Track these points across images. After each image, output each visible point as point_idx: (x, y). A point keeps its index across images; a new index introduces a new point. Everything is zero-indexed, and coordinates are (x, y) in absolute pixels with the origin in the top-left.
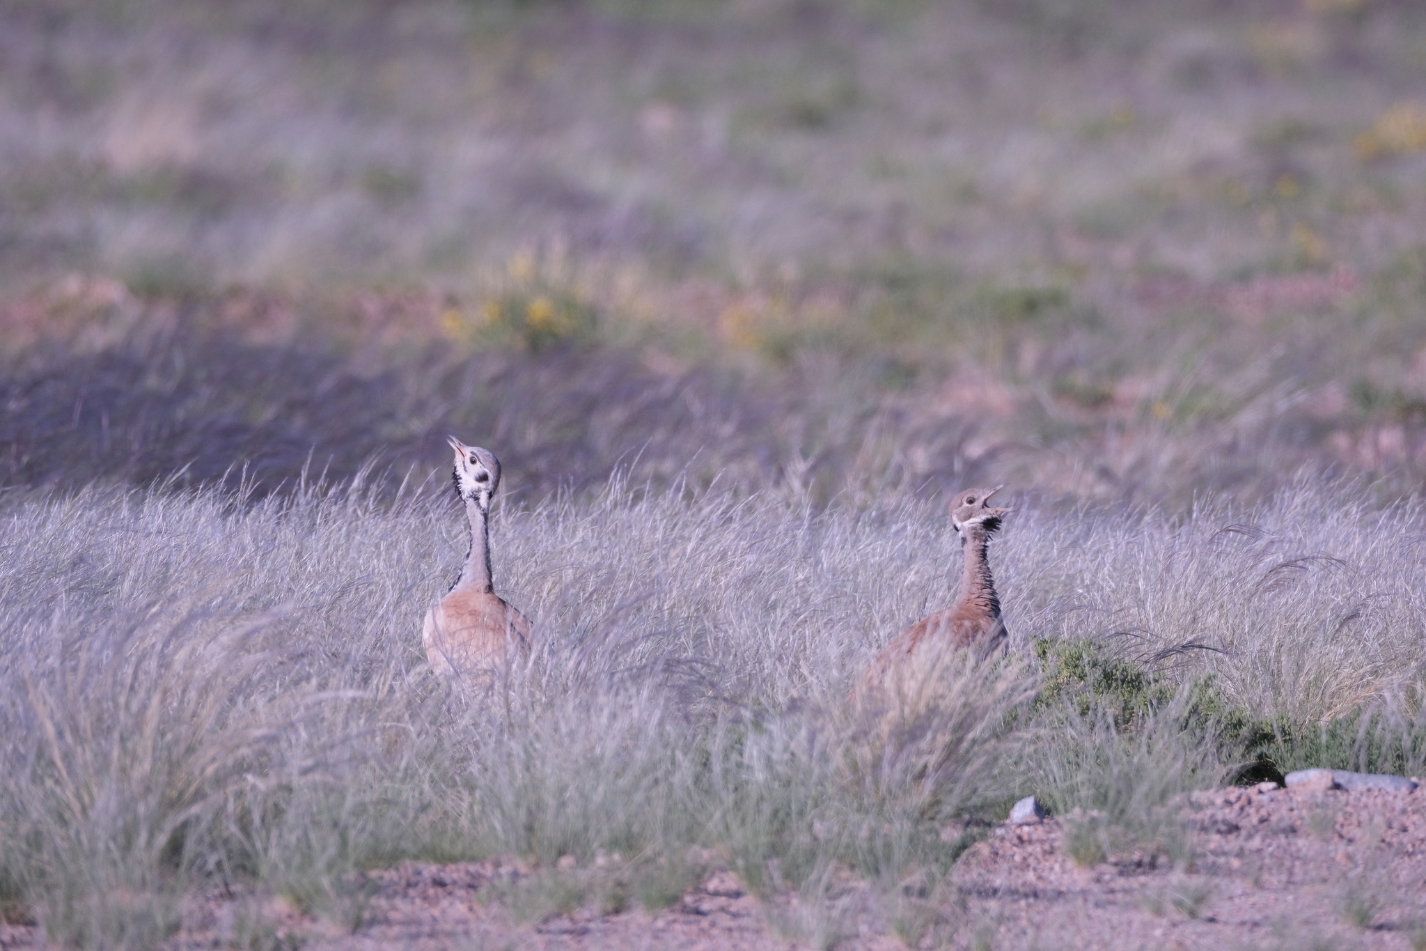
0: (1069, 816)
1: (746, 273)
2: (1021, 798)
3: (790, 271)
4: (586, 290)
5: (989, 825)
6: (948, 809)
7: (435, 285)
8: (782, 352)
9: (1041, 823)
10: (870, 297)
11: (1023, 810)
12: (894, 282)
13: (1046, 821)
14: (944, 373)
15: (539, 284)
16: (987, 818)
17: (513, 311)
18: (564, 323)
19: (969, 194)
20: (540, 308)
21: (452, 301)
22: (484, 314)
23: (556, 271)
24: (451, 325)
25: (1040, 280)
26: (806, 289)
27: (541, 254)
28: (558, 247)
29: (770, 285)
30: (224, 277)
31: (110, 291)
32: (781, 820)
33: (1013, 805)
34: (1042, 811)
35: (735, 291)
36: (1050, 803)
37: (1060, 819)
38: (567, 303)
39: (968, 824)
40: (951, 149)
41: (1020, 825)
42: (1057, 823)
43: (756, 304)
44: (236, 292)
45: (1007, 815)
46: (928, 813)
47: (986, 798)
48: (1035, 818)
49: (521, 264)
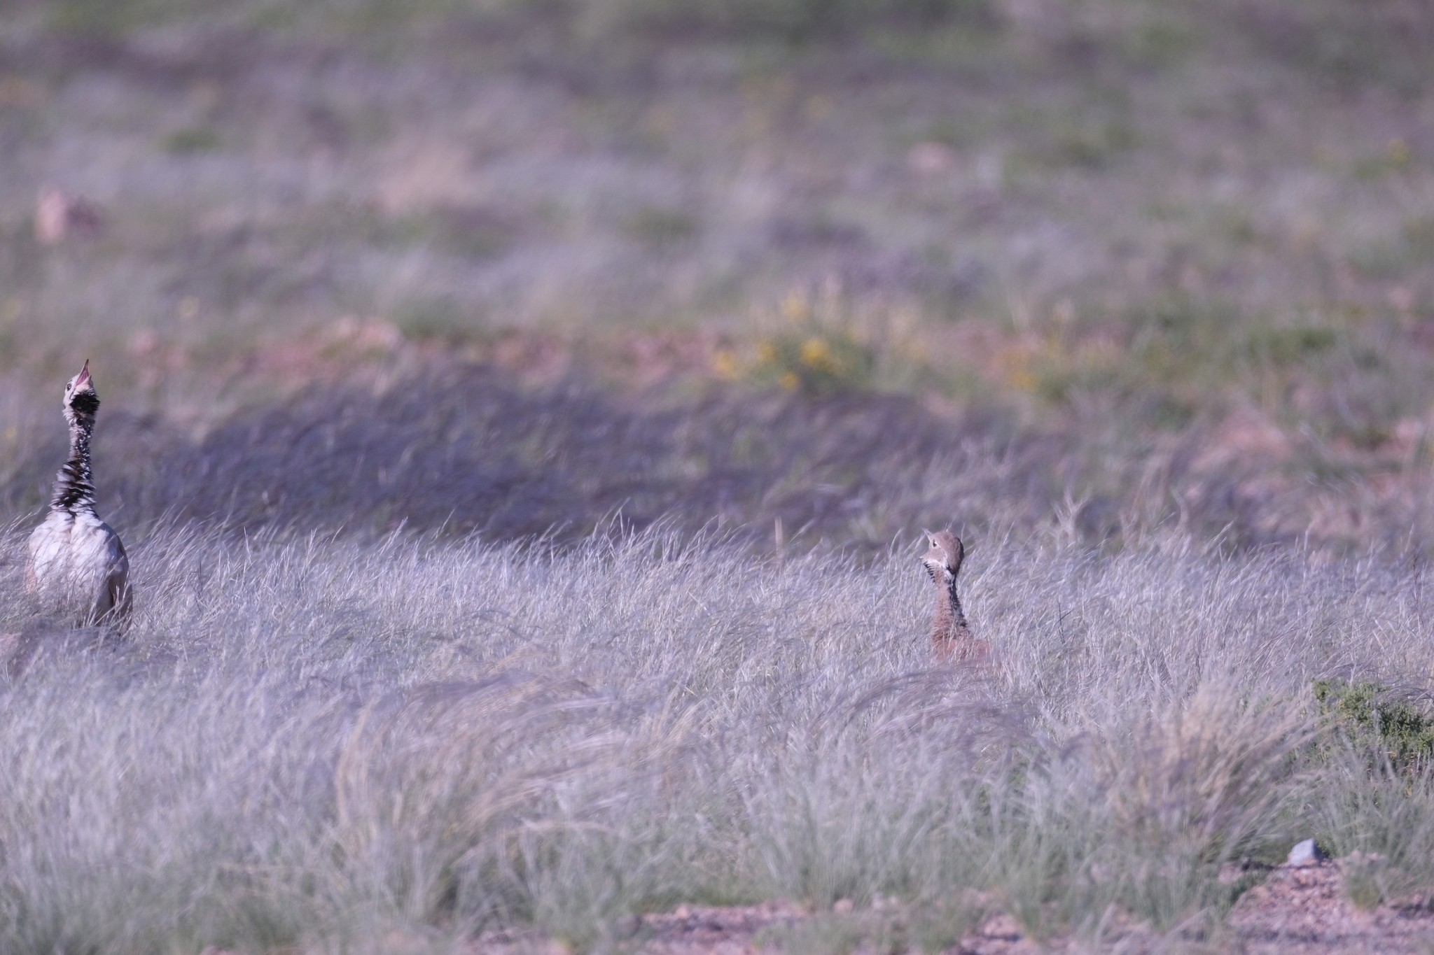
0: (1348, 859)
1: (1021, 313)
2: (1301, 840)
3: (1065, 312)
4: (860, 331)
5: (1270, 868)
6: (1226, 852)
7: (708, 327)
8: (1056, 393)
9: (1320, 866)
10: (1147, 336)
11: (1302, 852)
12: (1167, 323)
13: (1324, 864)
14: (1220, 414)
15: (814, 326)
16: (1265, 860)
17: (786, 353)
18: (838, 363)
19: (1244, 235)
20: (814, 349)
21: (725, 342)
22: (756, 355)
23: (829, 313)
24: (723, 365)
25: (1315, 320)
26: (1082, 330)
27: (815, 292)
28: (831, 286)
29: (1045, 327)
30: (497, 319)
31: (384, 334)
32: (1058, 865)
33: (1291, 848)
34: (1321, 854)
35: (1010, 331)
36: (1327, 845)
37: (1340, 862)
38: (840, 343)
39: (1246, 867)
40: (1226, 190)
41: (1300, 868)
42: (1336, 866)
43: (1031, 345)
44: (509, 333)
45: (1285, 858)
46: (1207, 857)
47: (1265, 841)
48: (1314, 861)
49: (793, 304)
